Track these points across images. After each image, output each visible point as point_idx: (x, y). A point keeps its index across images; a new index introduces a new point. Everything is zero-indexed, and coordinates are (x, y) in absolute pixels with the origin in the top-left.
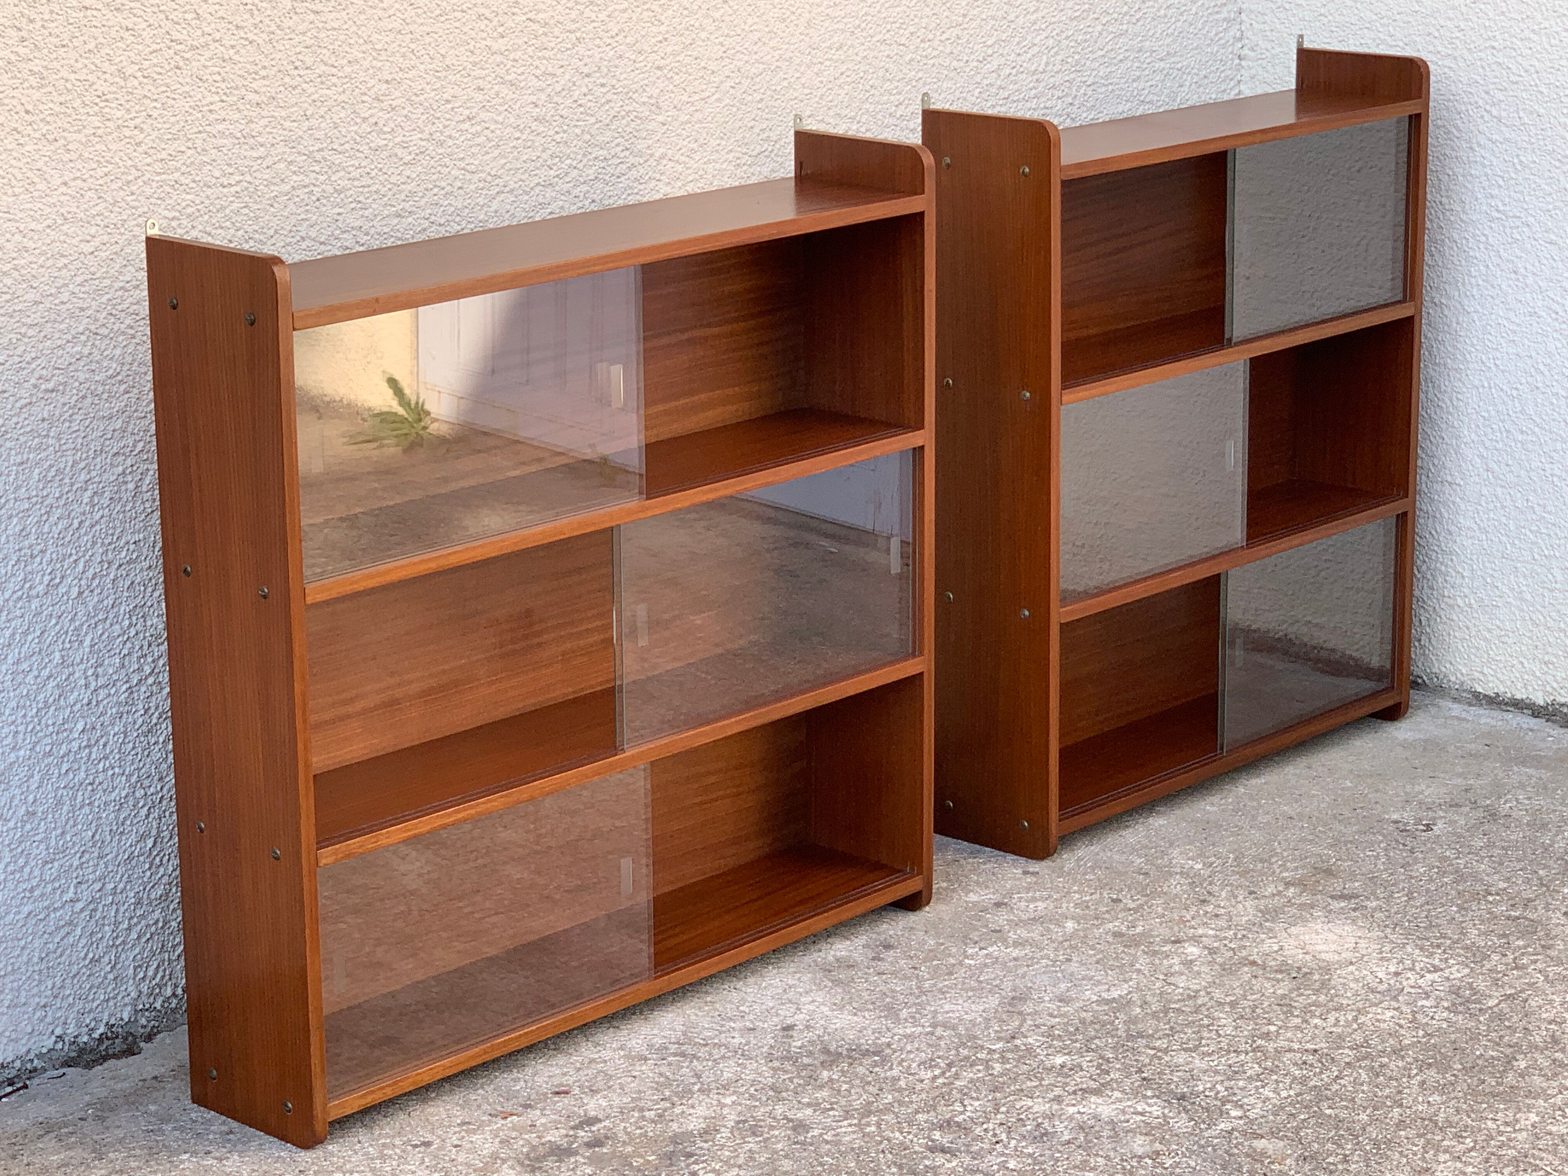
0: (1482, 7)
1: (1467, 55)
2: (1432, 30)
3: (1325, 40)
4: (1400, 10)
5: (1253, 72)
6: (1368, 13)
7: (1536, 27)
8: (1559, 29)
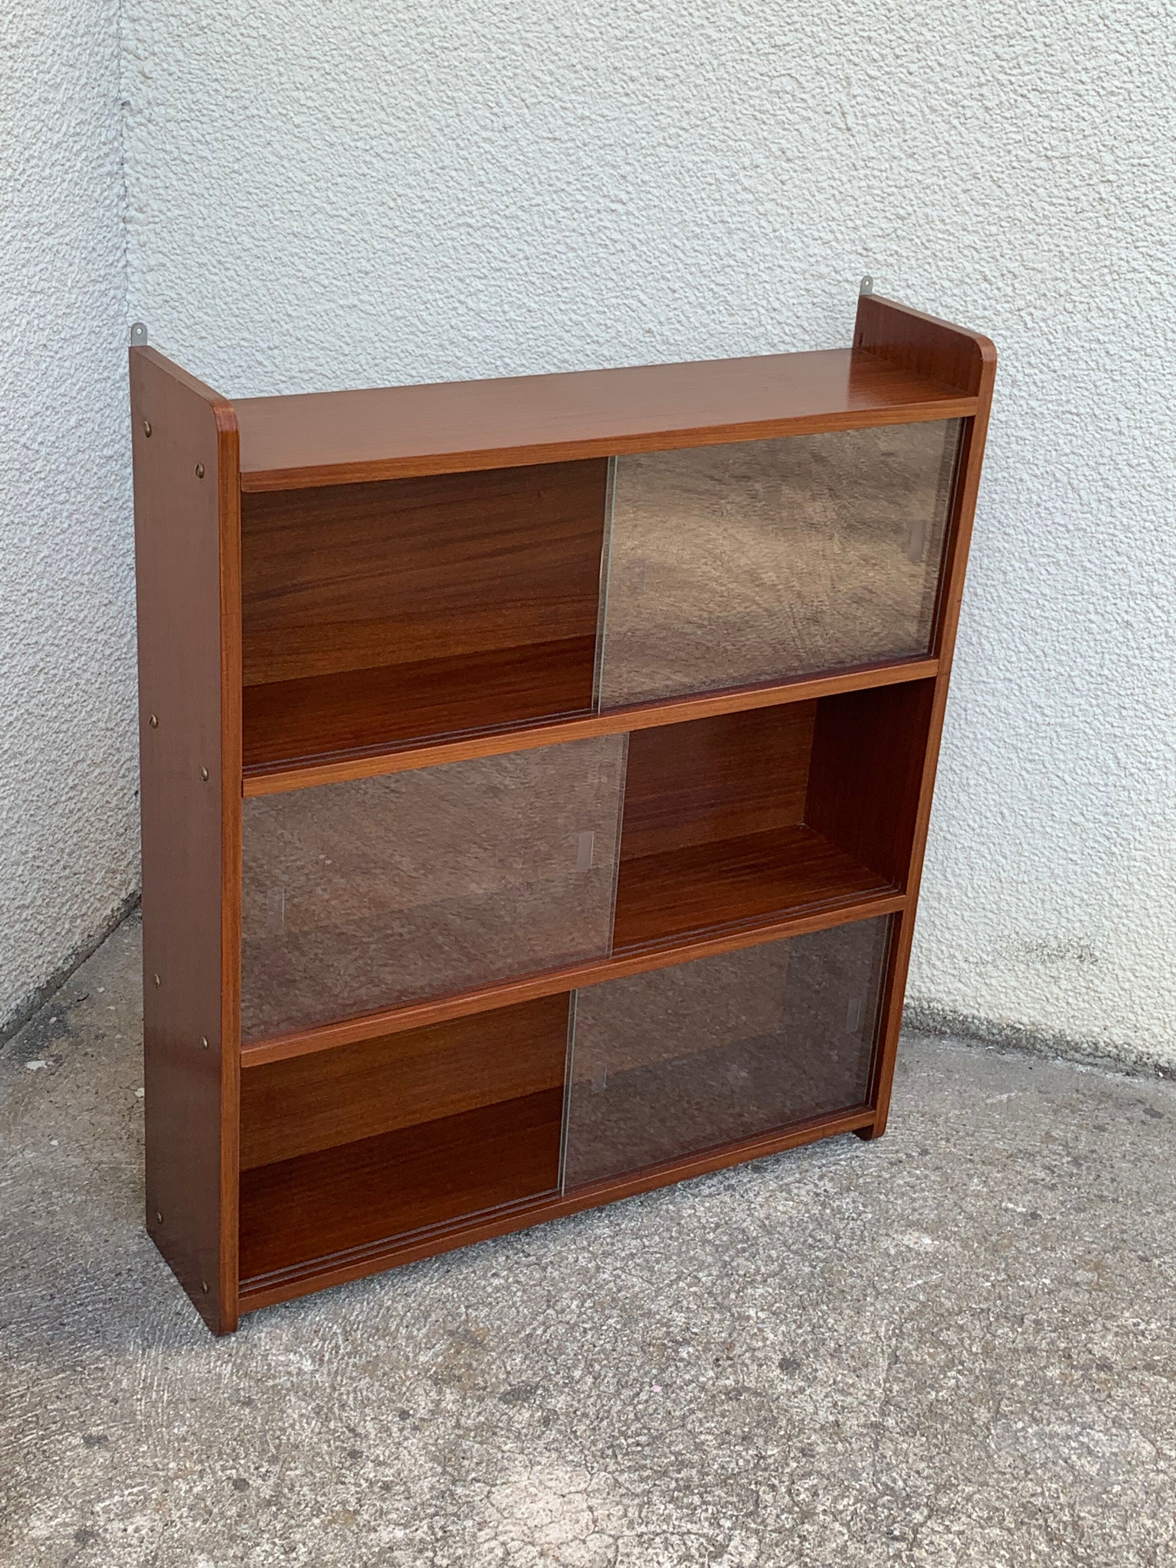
0: (454, 173)
1: (433, 232)
2: (386, 199)
3: (241, 204)
4: (342, 171)
5: (143, 238)
6: (299, 174)
7: (525, 203)
8: (556, 207)
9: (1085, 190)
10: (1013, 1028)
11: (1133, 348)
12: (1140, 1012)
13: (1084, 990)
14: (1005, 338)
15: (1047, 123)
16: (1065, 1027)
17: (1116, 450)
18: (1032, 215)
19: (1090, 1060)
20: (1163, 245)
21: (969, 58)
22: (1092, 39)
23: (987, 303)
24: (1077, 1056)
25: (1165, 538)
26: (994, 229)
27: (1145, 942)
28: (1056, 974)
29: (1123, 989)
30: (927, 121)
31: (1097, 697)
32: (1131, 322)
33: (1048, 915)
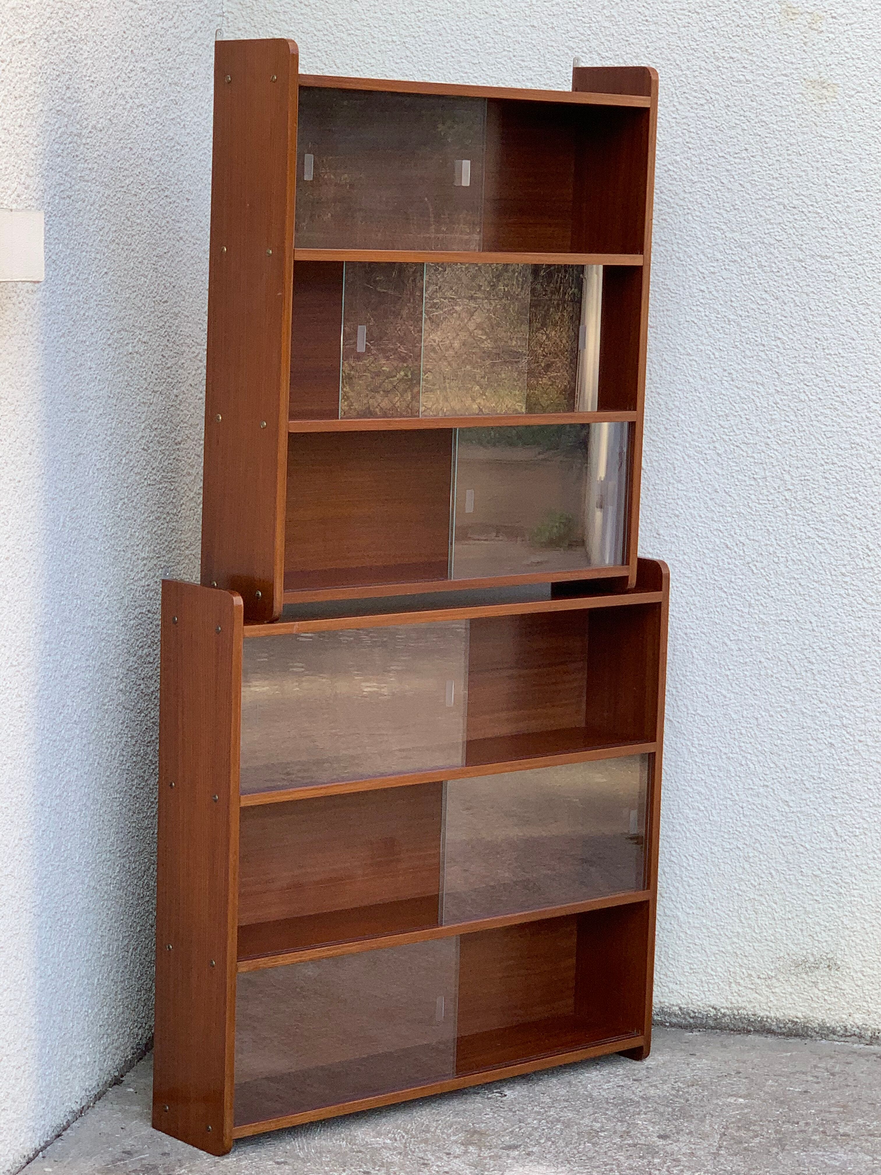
9: (777, 495)
10: (793, 1022)
11: (814, 581)
12: (869, 1000)
13: (834, 989)
14: (742, 580)
15: (752, 460)
16: (825, 1017)
17: (812, 640)
18: (749, 510)
19: (843, 1039)
20: (823, 523)
21: (706, 428)
22: (771, 415)
23: (730, 560)
24: (835, 1037)
25: (846, 690)
26: (730, 520)
27: (867, 951)
28: (815, 980)
29: (858, 986)
30: (686, 462)
31: (819, 792)
32: (811, 566)
33: (807, 939)
